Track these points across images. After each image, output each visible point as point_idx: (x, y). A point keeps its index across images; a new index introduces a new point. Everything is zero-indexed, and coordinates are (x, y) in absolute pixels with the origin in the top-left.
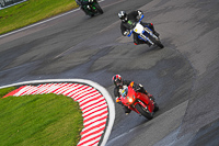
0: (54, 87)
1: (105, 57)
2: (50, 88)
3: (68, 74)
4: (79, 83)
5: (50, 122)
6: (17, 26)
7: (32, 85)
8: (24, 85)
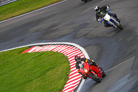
0: (52, 47)
1: (84, 29)
2: (50, 47)
3: (61, 39)
4: (68, 45)
5: (50, 69)
6: (30, 9)
7: (39, 46)
8: (34, 46)
